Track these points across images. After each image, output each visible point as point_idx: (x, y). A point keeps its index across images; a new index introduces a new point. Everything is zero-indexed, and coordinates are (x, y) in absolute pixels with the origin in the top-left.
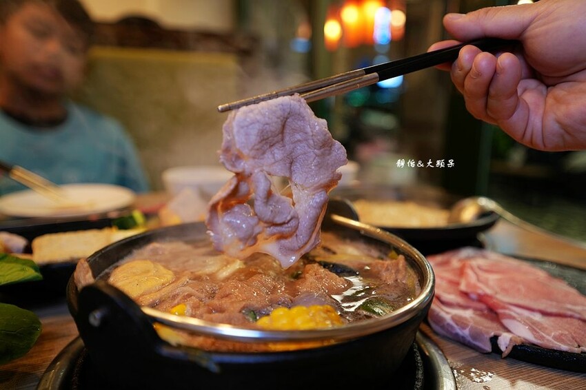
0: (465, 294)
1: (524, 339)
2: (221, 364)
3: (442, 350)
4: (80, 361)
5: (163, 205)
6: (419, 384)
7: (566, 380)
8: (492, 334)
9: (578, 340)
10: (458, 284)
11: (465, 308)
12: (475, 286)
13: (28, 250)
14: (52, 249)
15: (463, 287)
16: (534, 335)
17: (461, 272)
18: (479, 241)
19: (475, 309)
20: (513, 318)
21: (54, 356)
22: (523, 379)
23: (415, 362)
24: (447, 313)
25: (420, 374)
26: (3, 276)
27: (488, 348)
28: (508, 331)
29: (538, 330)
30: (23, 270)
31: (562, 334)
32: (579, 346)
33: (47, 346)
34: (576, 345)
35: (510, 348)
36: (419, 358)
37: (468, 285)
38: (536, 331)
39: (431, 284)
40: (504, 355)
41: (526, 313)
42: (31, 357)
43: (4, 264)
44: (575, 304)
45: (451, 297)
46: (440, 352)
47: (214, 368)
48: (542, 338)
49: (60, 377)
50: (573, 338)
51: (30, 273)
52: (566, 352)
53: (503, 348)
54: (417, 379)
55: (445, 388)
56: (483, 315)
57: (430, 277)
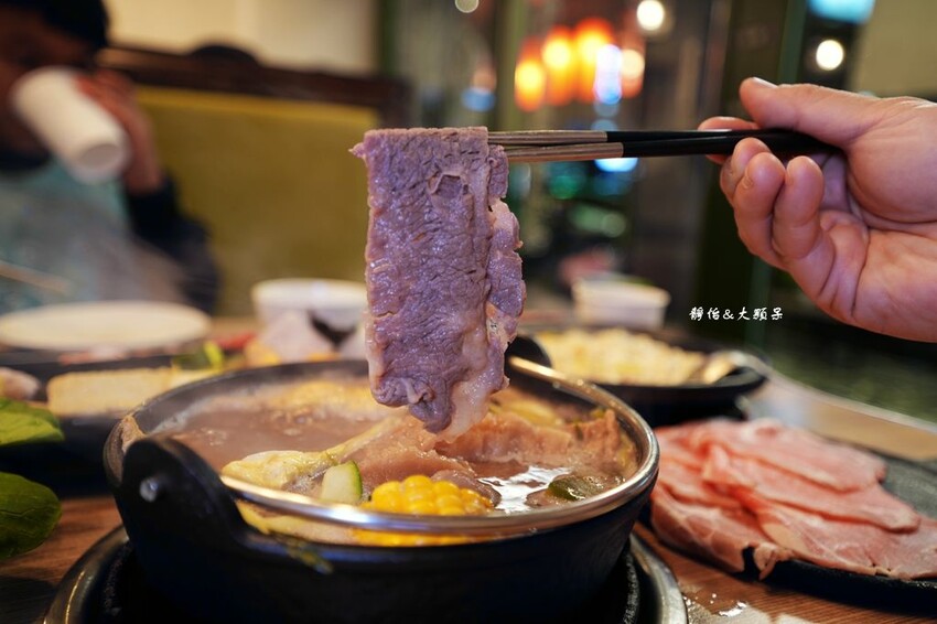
0: (710, 486)
1: (794, 551)
2: (334, 563)
3: (670, 568)
4: (118, 563)
5: (249, 338)
6: (631, 613)
7: (852, 615)
8: (746, 544)
9: (873, 555)
10: (698, 470)
11: (709, 505)
12: (725, 474)
13: (41, 396)
14: (76, 397)
15: (707, 475)
16: (808, 546)
17: (704, 451)
18: (737, 409)
19: (725, 508)
20: (778, 522)
21: (76, 557)
22: (788, 612)
23: (629, 582)
24: (681, 512)
25: (633, 599)
26: (4, 431)
27: (740, 565)
28: (770, 540)
29: (814, 540)
30: (34, 424)
31: (851, 548)
32: (874, 565)
33: (66, 542)
34: (870, 563)
35: (771, 566)
36: (634, 576)
37: (715, 471)
38: (811, 542)
39: (652, 461)
40: (762, 576)
41: (800, 516)
42: (42, 557)
43: (6, 414)
44: (874, 505)
45: (688, 489)
46: (667, 570)
47: (324, 568)
48: (821, 551)
49: (86, 587)
50: (866, 553)
51: (46, 430)
52: (854, 573)
53: (761, 566)
54: (630, 607)
55: (671, 621)
56: (735, 517)
57: (652, 451)
